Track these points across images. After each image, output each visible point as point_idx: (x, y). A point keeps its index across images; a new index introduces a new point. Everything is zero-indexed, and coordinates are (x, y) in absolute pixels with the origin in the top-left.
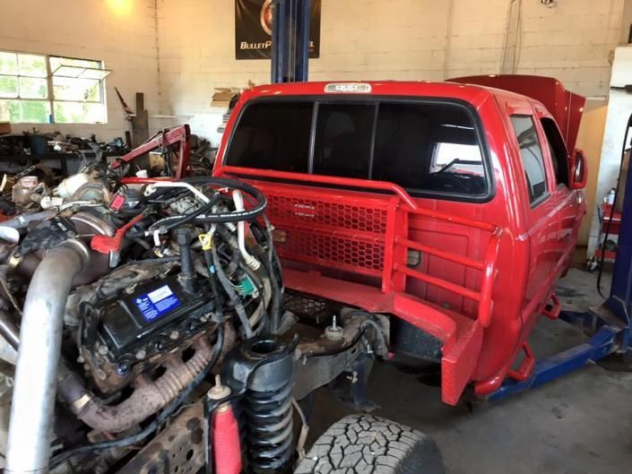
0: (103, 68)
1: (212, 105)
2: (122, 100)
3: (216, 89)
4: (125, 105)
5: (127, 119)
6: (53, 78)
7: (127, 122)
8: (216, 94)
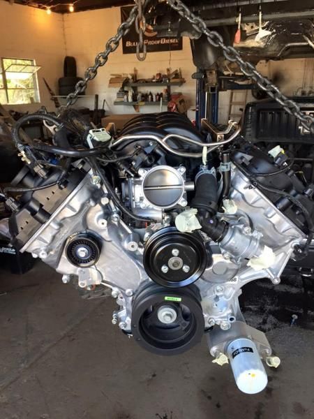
0: (35, 64)
1: (109, 86)
2: (48, 86)
3: (112, 75)
4: (50, 90)
5: (52, 99)
6: (6, 73)
7: (51, 101)
8: (111, 79)
